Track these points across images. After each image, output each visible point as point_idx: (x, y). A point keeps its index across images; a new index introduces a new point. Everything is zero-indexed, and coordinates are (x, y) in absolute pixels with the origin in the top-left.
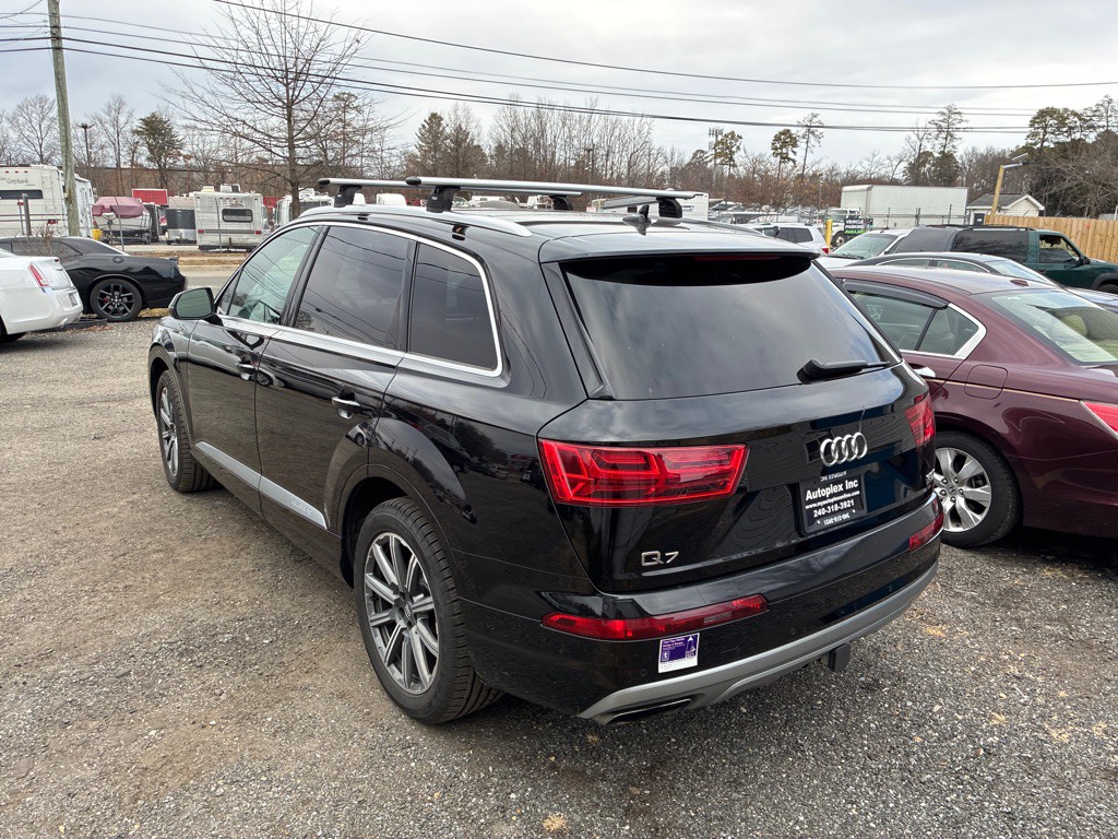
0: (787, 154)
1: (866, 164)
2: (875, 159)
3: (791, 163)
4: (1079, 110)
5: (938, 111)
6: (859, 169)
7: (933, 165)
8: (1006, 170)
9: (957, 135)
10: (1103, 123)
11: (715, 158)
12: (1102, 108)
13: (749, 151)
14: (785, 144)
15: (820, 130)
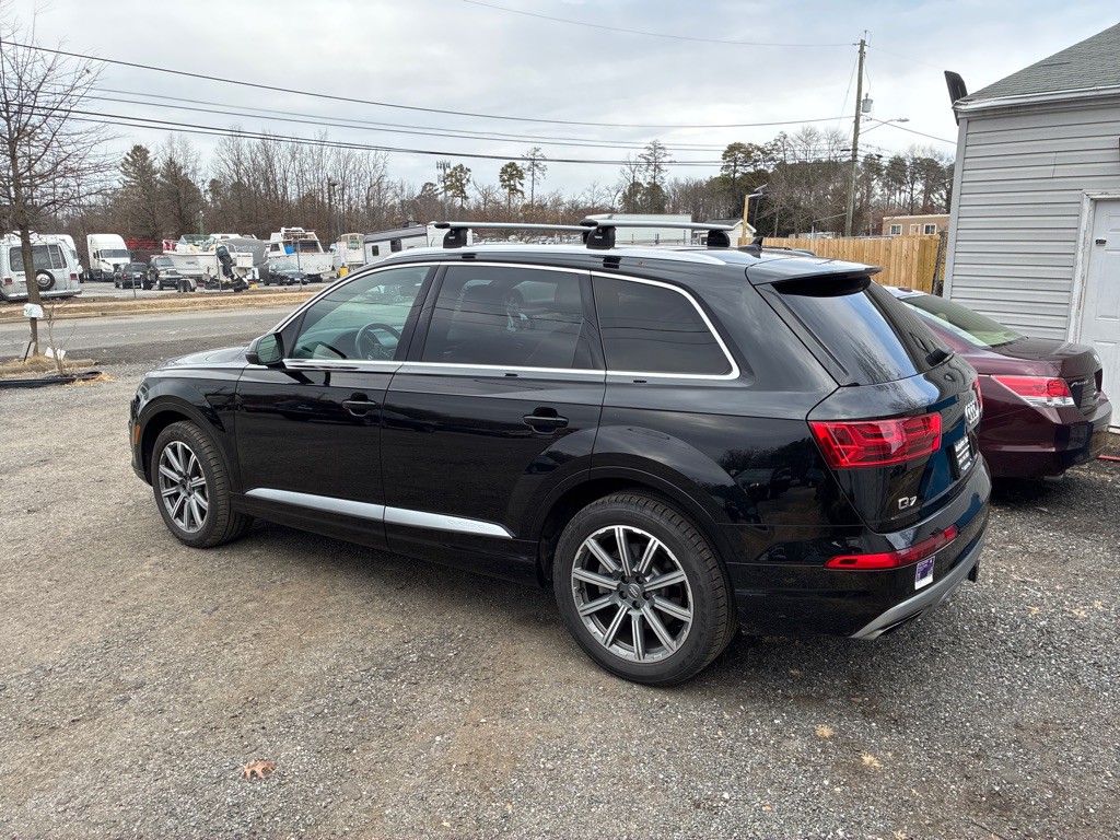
0: (515, 185)
1: (588, 194)
2: (596, 189)
3: (519, 194)
4: (761, 145)
5: (644, 146)
6: (582, 199)
7: (644, 194)
8: (750, 199)
9: (663, 167)
10: (781, 155)
11: (445, 191)
12: (779, 143)
13: (478, 184)
14: (511, 177)
15: (544, 163)
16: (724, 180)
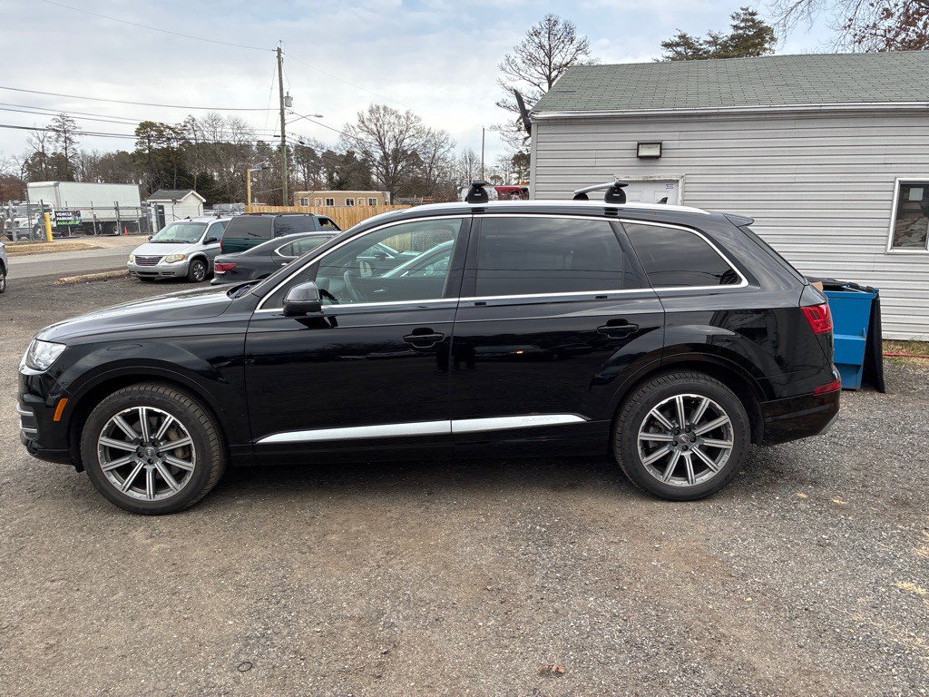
4: (172, 124)
5: (52, 118)
9: (74, 139)
12: (188, 125)
16: (139, 154)
